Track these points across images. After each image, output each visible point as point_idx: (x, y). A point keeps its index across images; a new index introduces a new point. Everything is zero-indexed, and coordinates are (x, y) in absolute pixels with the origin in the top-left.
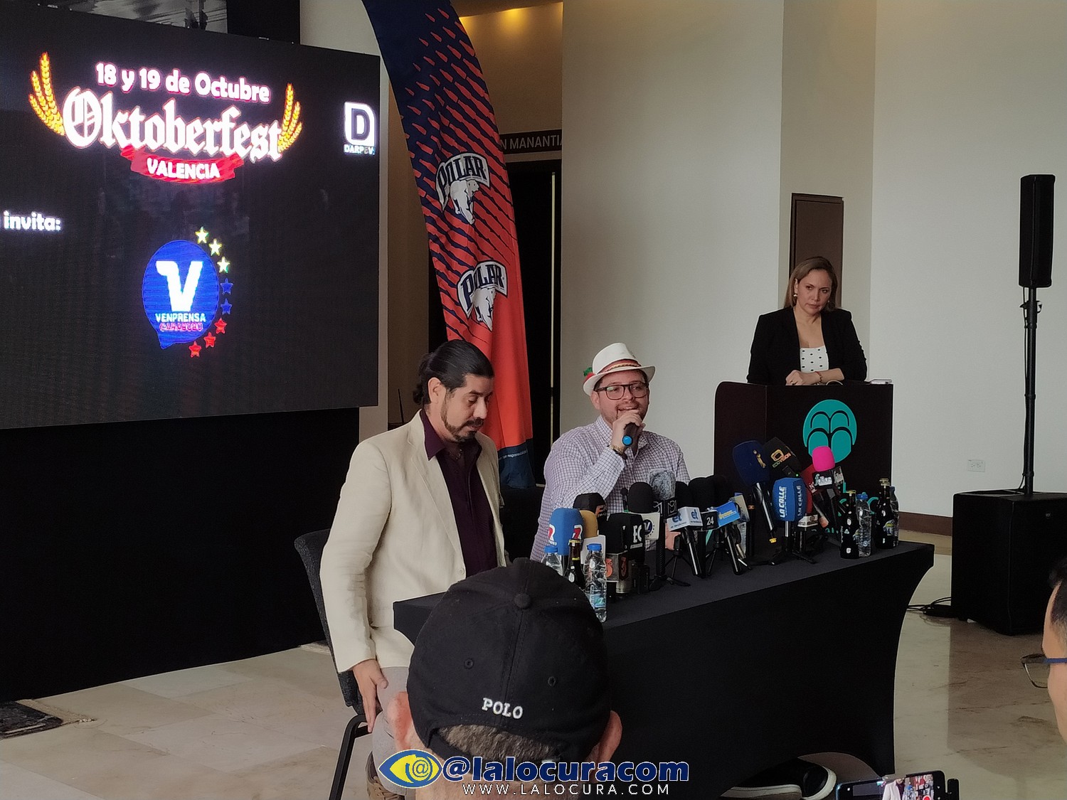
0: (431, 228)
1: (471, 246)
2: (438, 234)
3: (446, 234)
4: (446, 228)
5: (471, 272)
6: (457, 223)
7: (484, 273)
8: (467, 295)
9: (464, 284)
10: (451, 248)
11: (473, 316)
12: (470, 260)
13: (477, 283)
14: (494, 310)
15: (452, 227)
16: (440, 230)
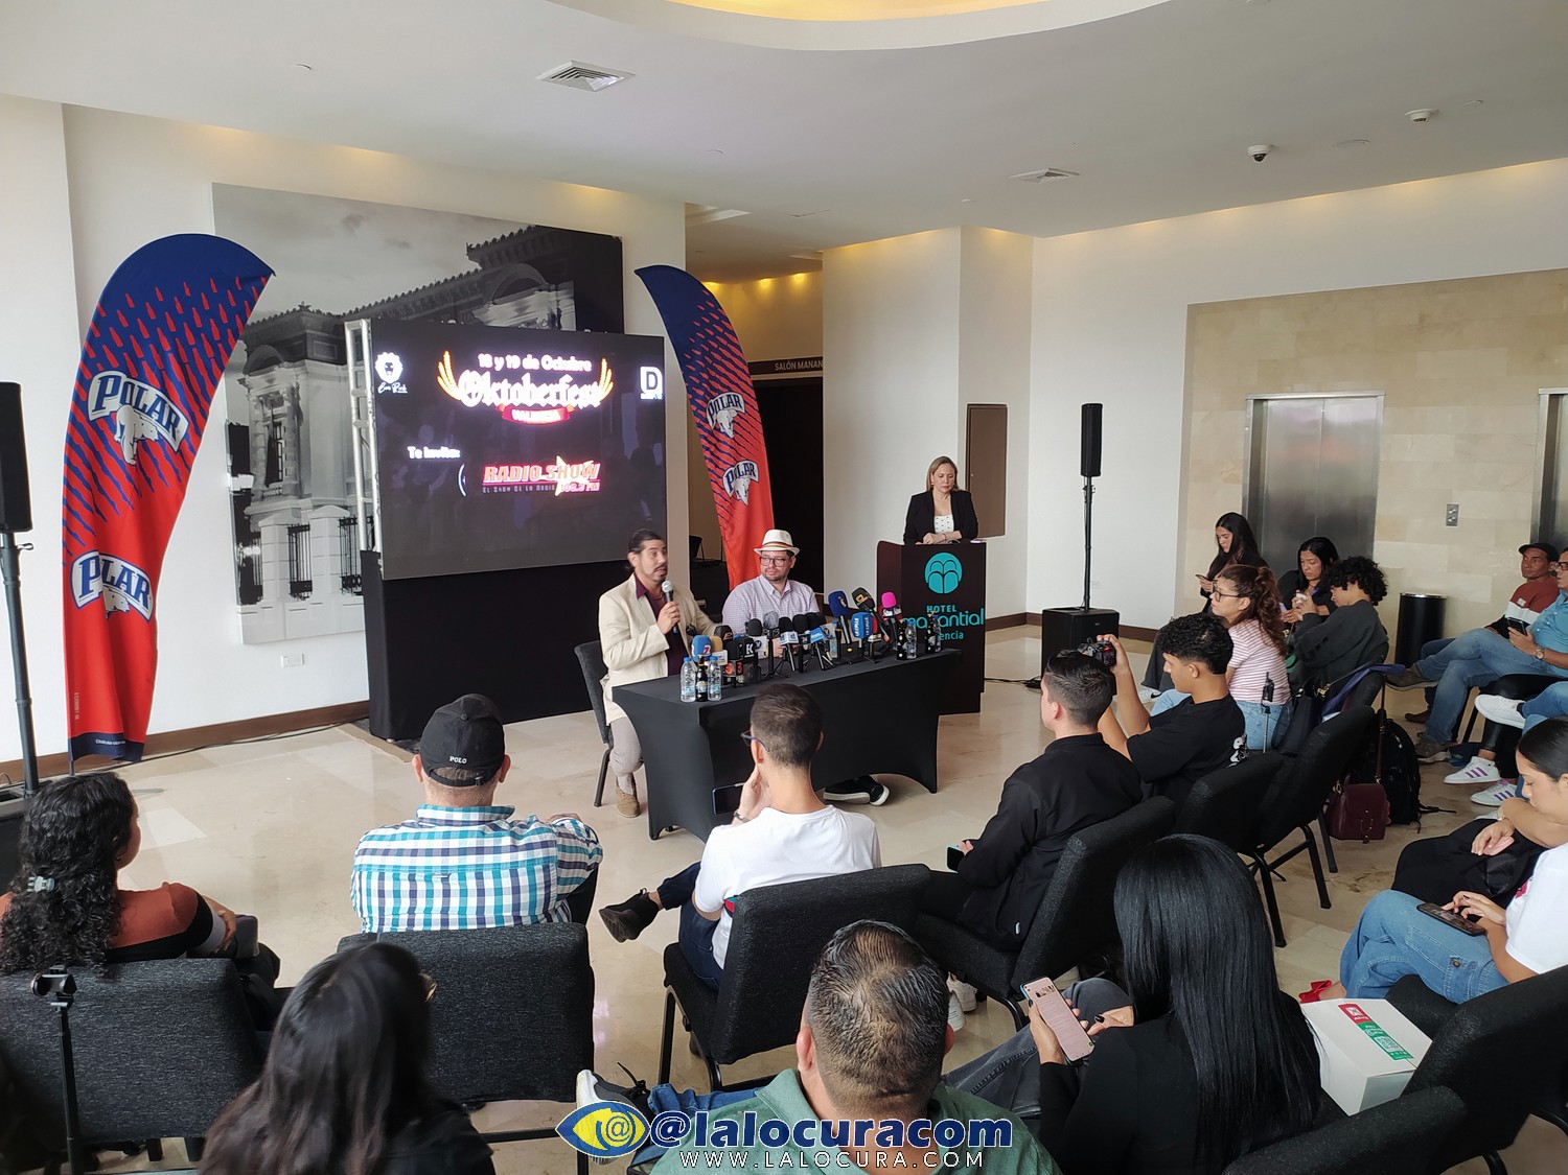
0: (704, 442)
1: (732, 452)
2: (708, 445)
3: (715, 445)
4: (714, 441)
5: (733, 469)
6: (722, 437)
7: (742, 469)
8: (729, 483)
9: (727, 476)
10: (718, 454)
11: (734, 497)
12: (732, 461)
13: (736, 475)
14: (750, 491)
15: (719, 440)
16: (710, 443)
